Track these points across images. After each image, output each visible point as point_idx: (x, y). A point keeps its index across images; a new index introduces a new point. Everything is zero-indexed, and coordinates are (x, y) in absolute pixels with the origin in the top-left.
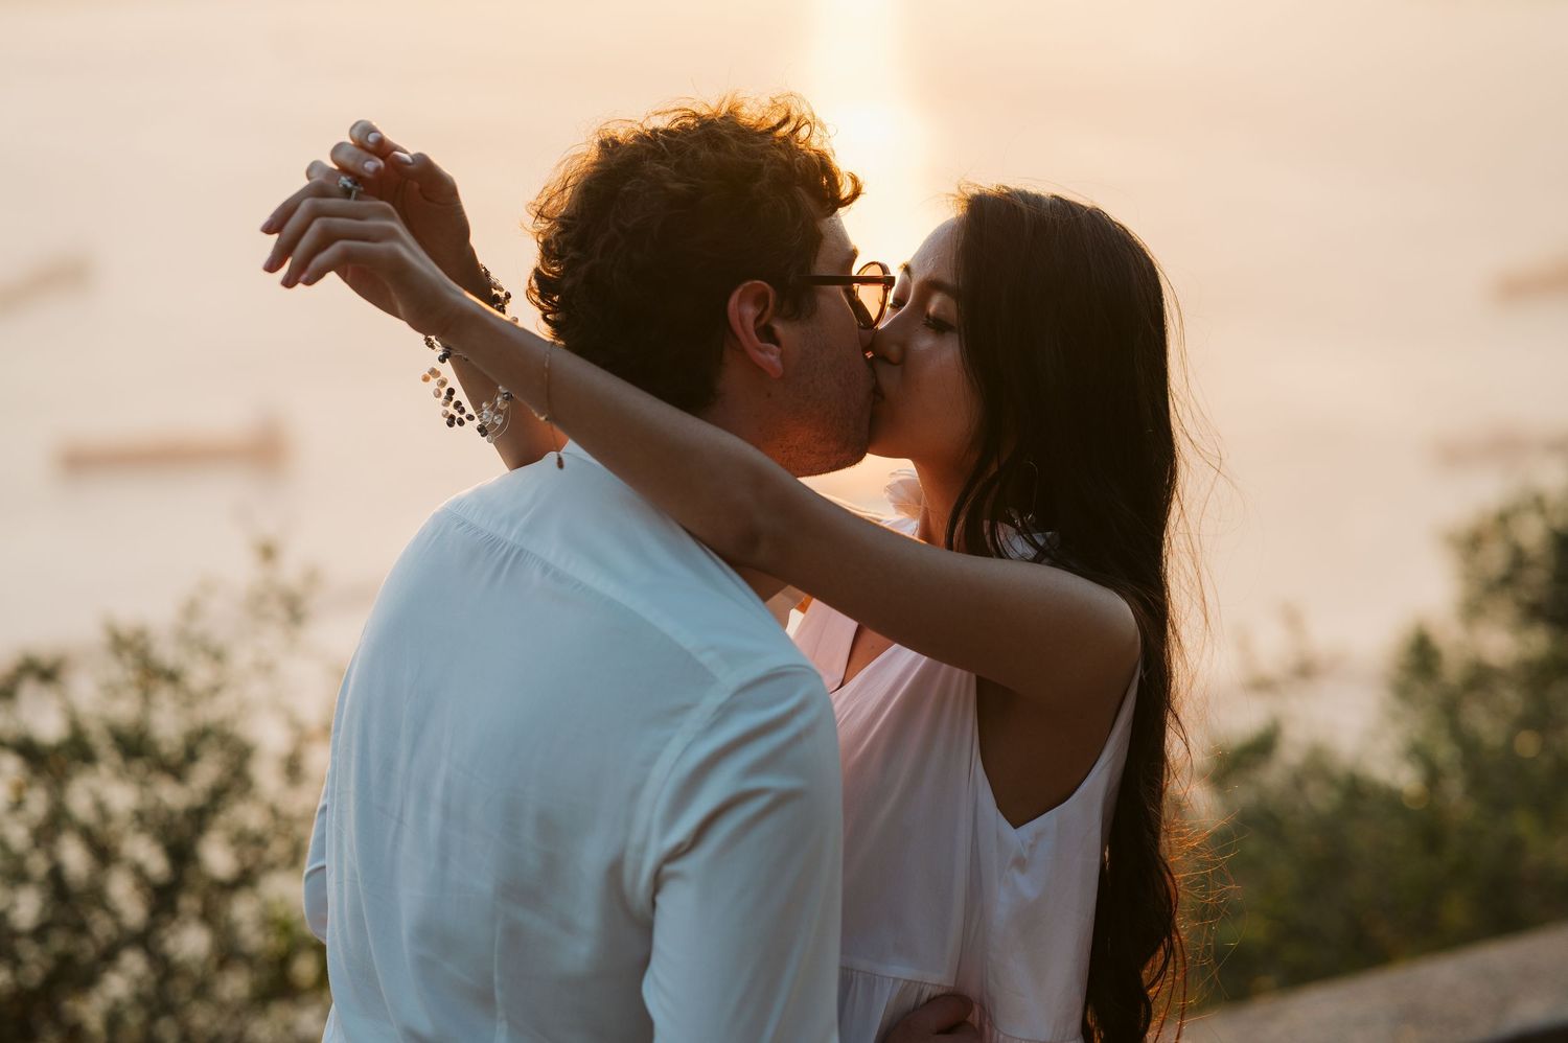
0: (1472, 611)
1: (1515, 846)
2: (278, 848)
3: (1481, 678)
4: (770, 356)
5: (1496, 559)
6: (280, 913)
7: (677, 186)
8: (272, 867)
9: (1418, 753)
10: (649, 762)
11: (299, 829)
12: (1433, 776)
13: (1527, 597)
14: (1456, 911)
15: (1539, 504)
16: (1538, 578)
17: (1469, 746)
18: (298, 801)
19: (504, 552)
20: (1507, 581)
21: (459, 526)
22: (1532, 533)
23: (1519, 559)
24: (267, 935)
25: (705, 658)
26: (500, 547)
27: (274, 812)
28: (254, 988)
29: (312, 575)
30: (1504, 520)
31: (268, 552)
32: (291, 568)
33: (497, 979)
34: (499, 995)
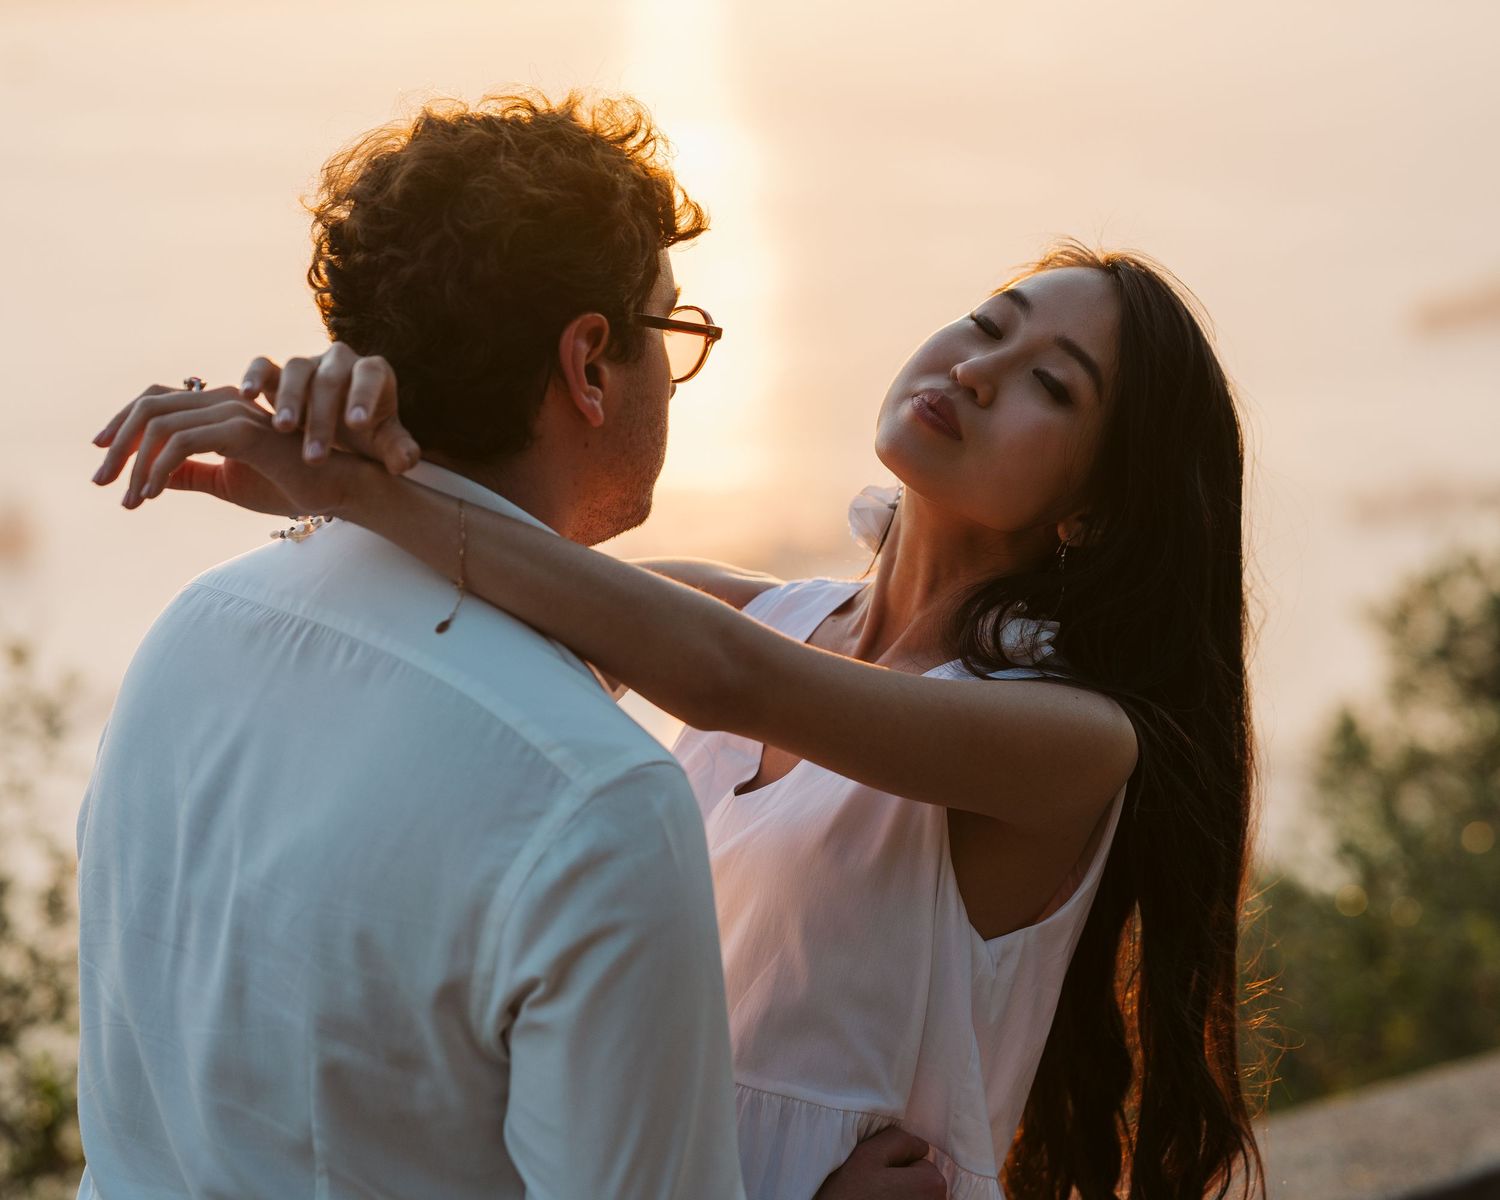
0: (1404, 691)
1: (1467, 956)
2: (40, 999)
3: (1418, 763)
4: (594, 402)
5: (1429, 627)
6: (45, 1072)
7: (536, 191)
8: (32, 1021)
9: (1348, 850)
10: (494, 878)
11: (64, 976)
12: (1372, 876)
13: (1466, 672)
14: (1401, 1031)
15: (1472, 566)
16: (1477, 649)
17: (1410, 842)
18: (66, 942)
19: (293, 629)
20: (1445, 653)
21: (227, 603)
22: (1467, 598)
23: (1455, 629)
24: (28, 1102)
25: (556, 756)
26: (288, 621)
27: (34, 957)
28: (15, 1161)
29: (72, 683)
30: (1432, 586)
31: (19, 655)
32: (45, 676)
33: (315, 1126)
34: (318, 1145)
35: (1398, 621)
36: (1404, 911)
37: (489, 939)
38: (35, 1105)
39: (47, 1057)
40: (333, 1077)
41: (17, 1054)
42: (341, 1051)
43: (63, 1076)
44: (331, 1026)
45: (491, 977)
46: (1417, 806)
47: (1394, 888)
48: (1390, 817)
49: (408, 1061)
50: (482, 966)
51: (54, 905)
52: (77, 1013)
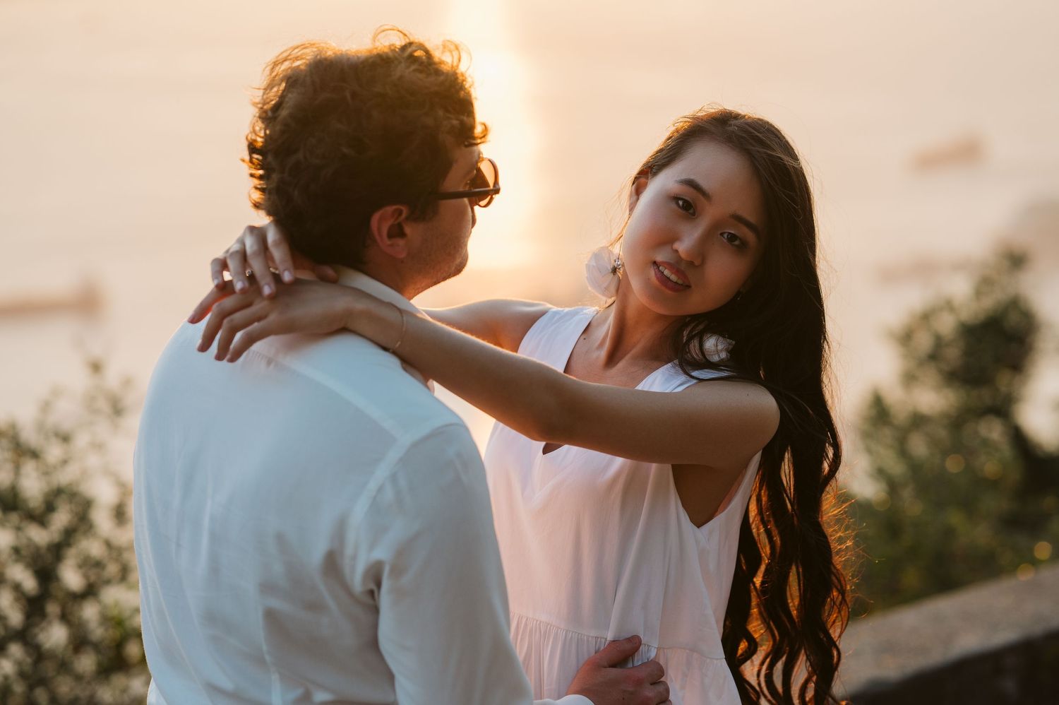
0: (909, 379)
1: (949, 532)
2: (112, 569)
3: (918, 421)
5: (924, 342)
6: (115, 612)
8: (108, 582)
9: (880, 473)
11: (126, 555)
12: (893, 487)
13: (946, 368)
14: (911, 577)
15: (949, 306)
16: (953, 354)
17: (915, 468)
18: (122, 537)
20: (934, 356)
22: (946, 326)
23: (939, 342)
24: (106, 630)
25: (387, 425)
27: (108, 544)
28: (99, 664)
29: (127, 382)
30: (926, 317)
31: (96, 367)
32: (112, 378)
33: (265, 648)
34: (268, 658)
35: (905, 338)
36: (912, 506)
37: (351, 537)
38: (111, 632)
39: (117, 604)
40: (271, 617)
41: (99, 602)
42: (276, 603)
43: (127, 614)
44: (267, 588)
45: (354, 558)
46: (919, 446)
47: (907, 494)
48: (903, 451)
49: (315, 606)
50: (349, 551)
51: (120, 514)
52: (135, 576)
